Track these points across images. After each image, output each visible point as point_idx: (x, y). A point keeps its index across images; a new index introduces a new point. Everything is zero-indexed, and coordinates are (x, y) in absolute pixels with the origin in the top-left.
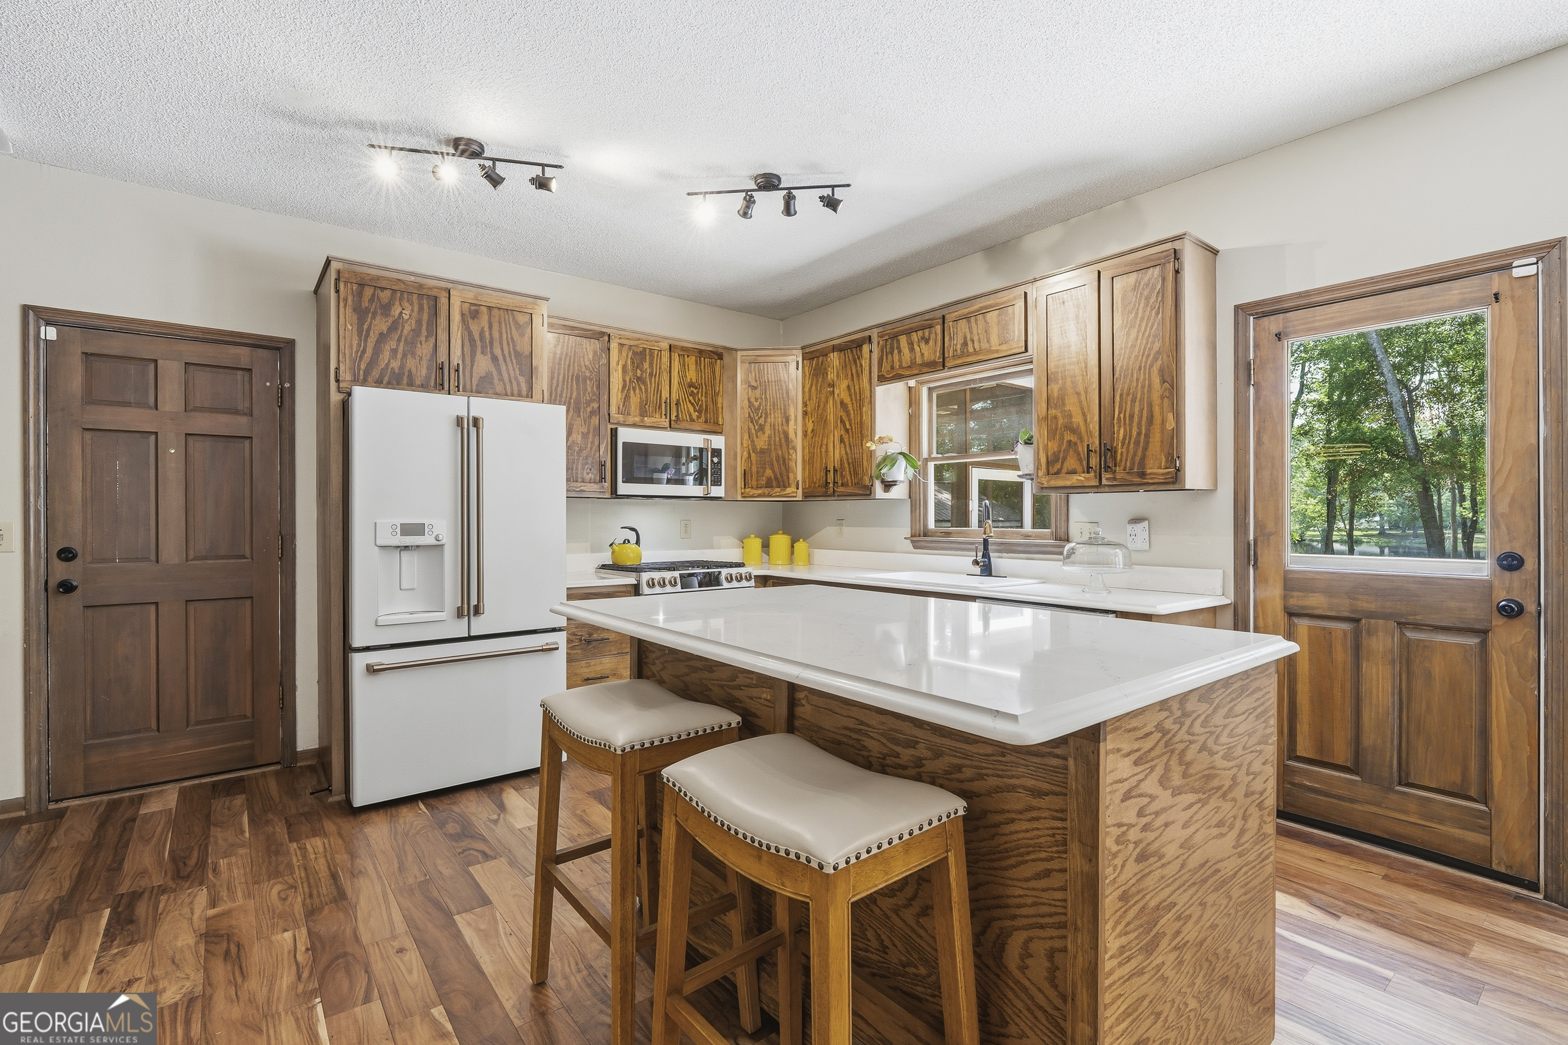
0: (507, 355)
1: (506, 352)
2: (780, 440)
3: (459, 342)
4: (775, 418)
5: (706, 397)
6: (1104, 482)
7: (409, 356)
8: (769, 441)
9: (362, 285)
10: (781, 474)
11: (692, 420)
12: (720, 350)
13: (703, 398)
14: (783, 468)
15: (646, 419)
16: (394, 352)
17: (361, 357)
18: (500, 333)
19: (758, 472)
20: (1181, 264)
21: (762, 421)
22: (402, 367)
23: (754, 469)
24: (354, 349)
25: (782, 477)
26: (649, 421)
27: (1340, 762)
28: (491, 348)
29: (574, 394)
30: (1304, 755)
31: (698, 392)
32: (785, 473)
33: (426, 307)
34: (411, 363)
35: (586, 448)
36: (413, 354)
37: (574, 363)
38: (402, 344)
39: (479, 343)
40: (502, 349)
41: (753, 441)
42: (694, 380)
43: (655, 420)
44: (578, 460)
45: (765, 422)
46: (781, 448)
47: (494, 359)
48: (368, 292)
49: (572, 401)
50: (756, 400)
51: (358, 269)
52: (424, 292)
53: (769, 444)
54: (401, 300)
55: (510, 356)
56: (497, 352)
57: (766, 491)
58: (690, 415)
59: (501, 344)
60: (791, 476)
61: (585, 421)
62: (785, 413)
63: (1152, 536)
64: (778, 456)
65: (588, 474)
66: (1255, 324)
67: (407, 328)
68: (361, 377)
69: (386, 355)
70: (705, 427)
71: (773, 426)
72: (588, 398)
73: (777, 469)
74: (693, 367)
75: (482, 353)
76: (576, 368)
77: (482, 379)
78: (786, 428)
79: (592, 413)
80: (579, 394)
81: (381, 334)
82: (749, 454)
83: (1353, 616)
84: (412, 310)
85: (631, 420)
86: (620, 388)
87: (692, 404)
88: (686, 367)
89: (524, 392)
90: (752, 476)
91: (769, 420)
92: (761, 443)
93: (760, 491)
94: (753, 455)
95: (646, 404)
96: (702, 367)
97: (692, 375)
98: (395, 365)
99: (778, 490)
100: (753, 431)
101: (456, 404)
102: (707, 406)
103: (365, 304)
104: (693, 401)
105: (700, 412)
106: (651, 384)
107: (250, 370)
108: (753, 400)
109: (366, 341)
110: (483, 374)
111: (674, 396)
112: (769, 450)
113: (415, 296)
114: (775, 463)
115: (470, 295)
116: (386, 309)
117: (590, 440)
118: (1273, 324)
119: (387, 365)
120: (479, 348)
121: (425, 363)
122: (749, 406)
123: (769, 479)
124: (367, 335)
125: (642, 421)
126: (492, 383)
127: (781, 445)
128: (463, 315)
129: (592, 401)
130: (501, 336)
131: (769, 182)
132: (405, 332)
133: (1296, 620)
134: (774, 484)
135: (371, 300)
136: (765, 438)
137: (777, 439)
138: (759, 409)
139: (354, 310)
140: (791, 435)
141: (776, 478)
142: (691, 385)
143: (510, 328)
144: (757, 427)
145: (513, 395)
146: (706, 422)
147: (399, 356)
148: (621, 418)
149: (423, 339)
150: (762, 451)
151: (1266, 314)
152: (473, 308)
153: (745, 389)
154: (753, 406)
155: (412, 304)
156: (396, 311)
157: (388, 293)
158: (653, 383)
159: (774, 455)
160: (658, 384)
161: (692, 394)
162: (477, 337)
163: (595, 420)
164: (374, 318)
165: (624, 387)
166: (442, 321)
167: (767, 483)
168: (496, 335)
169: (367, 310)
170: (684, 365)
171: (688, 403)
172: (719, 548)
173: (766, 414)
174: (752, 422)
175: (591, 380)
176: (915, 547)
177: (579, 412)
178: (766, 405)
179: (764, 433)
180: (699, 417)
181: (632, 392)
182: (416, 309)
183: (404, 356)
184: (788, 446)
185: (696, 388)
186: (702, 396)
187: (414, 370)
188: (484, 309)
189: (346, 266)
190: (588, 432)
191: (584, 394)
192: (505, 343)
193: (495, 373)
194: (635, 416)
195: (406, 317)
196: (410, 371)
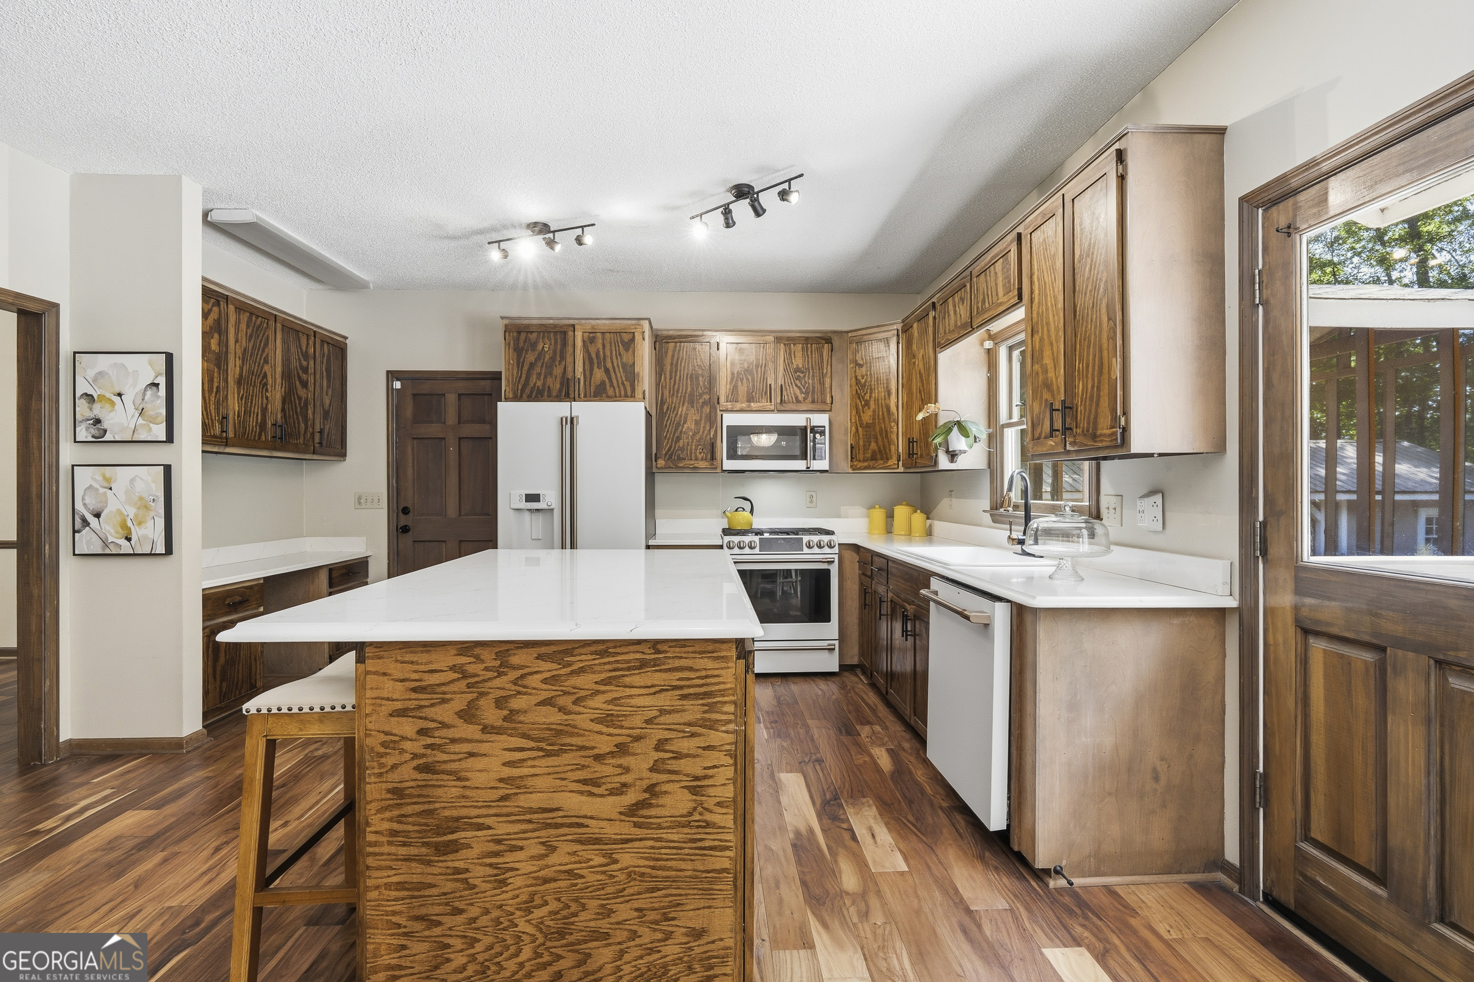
0: (616, 367)
1: (615, 364)
2: (883, 414)
3: (581, 361)
4: (878, 392)
5: (813, 380)
6: (1069, 447)
7: (549, 376)
8: (874, 415)
9: (519, 333)
10: (884, 446)
11: (798, 401)
12: (829, 335)
13: (810, 381)
14: (885, 440)
15: (752, 404)
16: (539, 374)
17: (519, 381)
18: (611, 350)
19: (864, 445)
20: (1125, 169)
21: (867, 397)
22: (544, 385)
23: (861, 443)
24: (515, 376)
25: (885, 450)
26: (756, 405)
27: (1362, 861)
28: (604, 362)
29: (689, 389)
30: (1319, 838)
31: (804, 376)
32: (887, 444)
33: (559, 340)
34: (549, 381)
35: (699, 432)
36: (551, 374)
37: (688, 364)
38: (544, 369)
39: (595, 361)
40: (612, 363)
41: (860, 417)
42: (800, 366)
43: (761, 404)
44: (692, 442)
45: (870, 397)
46: (884, 422)
47: (607, 371)
48: (523, 336)
49: (687, 395)
50: (863, 377)
51: (518, 322)
52: (557, 329)
53: (874, 419)
54: (543, 338)
55: (619, 367)
56: (609, 365)
57: (871, 463)
58: (797, 398)
59: (612, 359)
60: (893, 448)
61: (698, 410)
62: (887, 387)
63: (1167, 514)
64: (881, 430)
65: (700, 453)
66: (1264, 218)
67: (547, 357)
68: (519, 394)
69: (534, 377)
70: (811, 407)
71: (877, 400)
72: (701, 392)
73: (880, 443)
74: (799, 354)
75: (598, 367)
76: (690, 368)
77: (597, 387)
78: (887, 401)
79: (704, 403)
80: (692, 389)
81: (531, 364)
82: (857, 429)
83: (1375, 641)
84: (551, 344)
85: (738, 406)
86: (729, 380)
87: (799, 388)
88: (793, 355)
89: (629, 393)
90: (859, 450)
91: (873, 395)
92: (867, 417)
93: (866, 464)
94: (860, 429)
95: (753, 392)
96: (809, 353)
97: (798, 362)
98: (539, 384)
99: (881, 462)
100: (860, 407)
101: (562, 409)
102: (814, 388)
103: (521, 345)
104: (799, 385)
105: (807, 393)
106: (757, 374)
107: (491, 395)
108: (859, 378)
109: (522, 370)
110: (598, 382)
111: (780, 381)
112: (874, 423)
113: (552, 334)
114: (879, 437)
115: (588, 328)
116: (534, 345)
117: (702, 425)
118: (1281, 215)
119: (535, 384)
120: (596, 365)
121: (558, 380)
122: (857, 384)
123: (874, 452)
124: (522, 366)
125: (749, 406)
126: (605, 389)
127: (884, 418)
128: (584, 341)
129: (704, 393)
130: (611, 353)
131: (742, 191)
132: (546, 360)
133: (1312, 640)
134: (878, 456)
135: (525, 342)
136: (869, 413)
137: (881, 413)
138: (865, 386)
139: (515, 350)
140: (893, 408)
141: (880, 451)
142: (798, 370)
143: (619, 346)
144: (863, 403)
145: (620, 396)
146: (813, 402)
147: (542, 378)
148: (729, 405)
149: (557, 363)
150: (868, 426)
151: (1275, 202)
152: (591, 335)
153: (853, 368)
154: (860, 382)
155: (550, 340)
156: (540, 347)
157: (535, 335)
158: (759, 372)
159: (878, 429)
160: (764, 373)
161: (798, 378)
162: (594, 356)
163: (707, 410)
164: (526, 353)
165: (732, 379)
166: (570, 349)
167: (872, 456)
168: (608, 353)
169: (523, 348)
170: (790, 354)
171: (795, 387)
172: (846, 517)
173: (871, 389)
174: (859, 398)
175: (703, 376)
176: (994, 521)
177: (693, 403)
178: (871, 381)
179: (869, 408)
180: (805, 399)
181: (740, 382)
182: (553, 343)
183: (545, 377)
184: (890, 419)
185: (803, 373)
186: (809, 379)
187: (551, 386)
188: (599, 335)
189: (511, 321)
190: (701, 420)
191: (697, 389)
192: (614, 358)
193: (607, 381)
194: (742, 403)
195: (546, 349)
196: (549, 387)
